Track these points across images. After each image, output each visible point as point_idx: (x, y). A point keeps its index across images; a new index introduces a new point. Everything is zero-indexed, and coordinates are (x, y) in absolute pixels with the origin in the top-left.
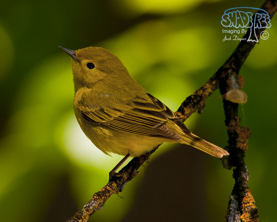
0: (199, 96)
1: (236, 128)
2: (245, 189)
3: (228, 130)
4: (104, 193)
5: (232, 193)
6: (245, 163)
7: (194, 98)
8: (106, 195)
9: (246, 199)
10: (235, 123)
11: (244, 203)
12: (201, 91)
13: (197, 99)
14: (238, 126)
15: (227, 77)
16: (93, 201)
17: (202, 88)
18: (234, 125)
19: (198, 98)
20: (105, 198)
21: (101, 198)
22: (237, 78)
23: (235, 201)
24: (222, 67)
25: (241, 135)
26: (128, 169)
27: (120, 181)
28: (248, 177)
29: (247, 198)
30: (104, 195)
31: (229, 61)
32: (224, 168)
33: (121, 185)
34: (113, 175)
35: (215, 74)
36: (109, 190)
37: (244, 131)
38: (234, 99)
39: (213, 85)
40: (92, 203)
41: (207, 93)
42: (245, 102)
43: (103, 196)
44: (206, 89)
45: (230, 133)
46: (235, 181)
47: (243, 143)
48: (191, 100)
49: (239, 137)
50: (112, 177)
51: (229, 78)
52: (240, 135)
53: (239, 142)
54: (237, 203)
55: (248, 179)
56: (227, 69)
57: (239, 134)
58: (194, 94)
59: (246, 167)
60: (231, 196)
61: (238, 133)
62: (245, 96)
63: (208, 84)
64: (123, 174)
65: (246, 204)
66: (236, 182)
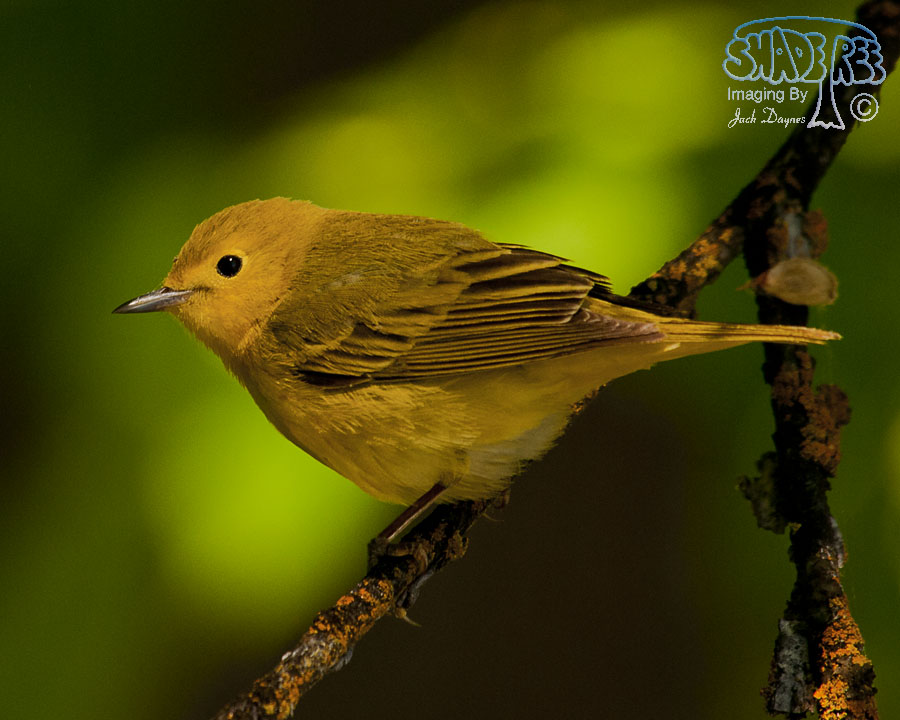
0: (676, 280)
1: (801, 390)
2: (832, 598)
3: (775, 397)
4: (350, 611)
5: (786, 612)
6: (832, 511)
7: (659, 288)
8: (356, 618)
9: (834, 633)
10: (797, 372)
11: (827, 646)
12: (683, 267)
13: (669, 291)
14: (807, 385)
15: (770, 218)
16: (313, 641)
17: (684, 255)
18: (792, 381)
19: (671, 287)
20: (356, 630)
21: (341, 629)
22: (803, 220)
23: (797, 640)
24: (755, 183)
25: (818, 413)
26: (433, 531)
27: (406, 570)
28: (840, 556)
29: (837, 630)
30: (350, 618)
31: (778, 164)
32: (760, 525)
33: (410, 586)
34: (380, 551)
35: (728, 208)
36: (369, 604)
37: (828, 400)
38: (791, 291)
39: (722, 242)
40: (310, 647)
41: (703, 273)
42: (831, 302)
43: (346, 623)
44: (698, 258)
45: (778, 408)
46: (795, 572)
47: (826, 441)
48: (648, 296)
49: (811, 421)
50: (379, 557)
51: (777, 221)
52: (814, 415)
53: (811, 437)
54: (803, 647)
55: (840, 566)
56: (771, 190)
57: (812, 411)
58: (658, 275)
59: (835, 524)
60: (782, 622)
61: (808, 407)
62: (832, 281)
63: (704, 242)
64: (416, 548)
65: (834, 649)
66: (800, 575)
